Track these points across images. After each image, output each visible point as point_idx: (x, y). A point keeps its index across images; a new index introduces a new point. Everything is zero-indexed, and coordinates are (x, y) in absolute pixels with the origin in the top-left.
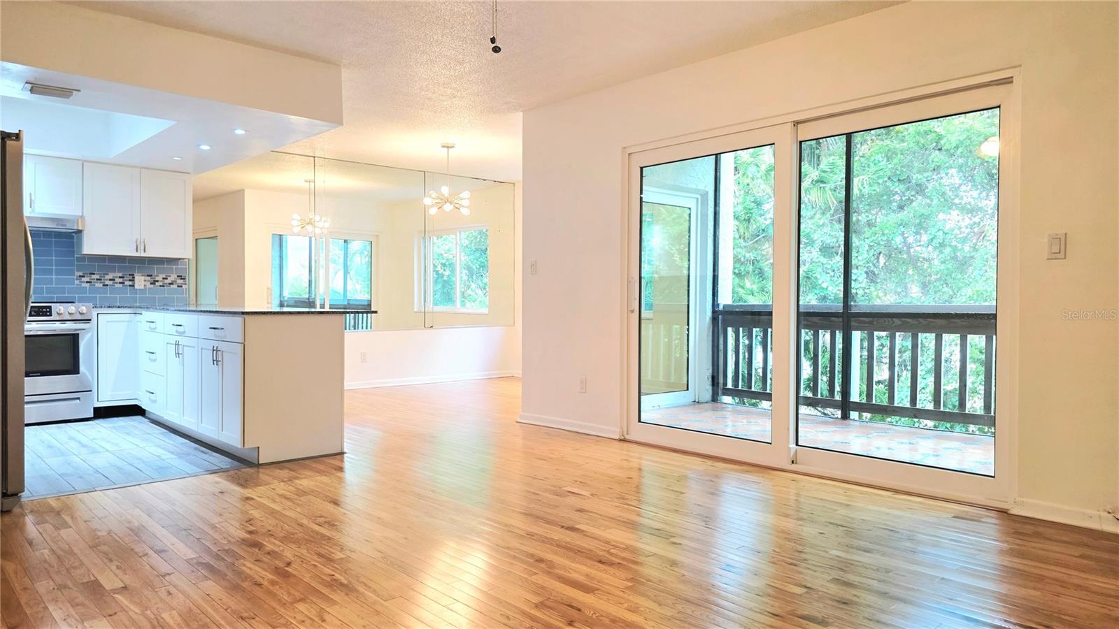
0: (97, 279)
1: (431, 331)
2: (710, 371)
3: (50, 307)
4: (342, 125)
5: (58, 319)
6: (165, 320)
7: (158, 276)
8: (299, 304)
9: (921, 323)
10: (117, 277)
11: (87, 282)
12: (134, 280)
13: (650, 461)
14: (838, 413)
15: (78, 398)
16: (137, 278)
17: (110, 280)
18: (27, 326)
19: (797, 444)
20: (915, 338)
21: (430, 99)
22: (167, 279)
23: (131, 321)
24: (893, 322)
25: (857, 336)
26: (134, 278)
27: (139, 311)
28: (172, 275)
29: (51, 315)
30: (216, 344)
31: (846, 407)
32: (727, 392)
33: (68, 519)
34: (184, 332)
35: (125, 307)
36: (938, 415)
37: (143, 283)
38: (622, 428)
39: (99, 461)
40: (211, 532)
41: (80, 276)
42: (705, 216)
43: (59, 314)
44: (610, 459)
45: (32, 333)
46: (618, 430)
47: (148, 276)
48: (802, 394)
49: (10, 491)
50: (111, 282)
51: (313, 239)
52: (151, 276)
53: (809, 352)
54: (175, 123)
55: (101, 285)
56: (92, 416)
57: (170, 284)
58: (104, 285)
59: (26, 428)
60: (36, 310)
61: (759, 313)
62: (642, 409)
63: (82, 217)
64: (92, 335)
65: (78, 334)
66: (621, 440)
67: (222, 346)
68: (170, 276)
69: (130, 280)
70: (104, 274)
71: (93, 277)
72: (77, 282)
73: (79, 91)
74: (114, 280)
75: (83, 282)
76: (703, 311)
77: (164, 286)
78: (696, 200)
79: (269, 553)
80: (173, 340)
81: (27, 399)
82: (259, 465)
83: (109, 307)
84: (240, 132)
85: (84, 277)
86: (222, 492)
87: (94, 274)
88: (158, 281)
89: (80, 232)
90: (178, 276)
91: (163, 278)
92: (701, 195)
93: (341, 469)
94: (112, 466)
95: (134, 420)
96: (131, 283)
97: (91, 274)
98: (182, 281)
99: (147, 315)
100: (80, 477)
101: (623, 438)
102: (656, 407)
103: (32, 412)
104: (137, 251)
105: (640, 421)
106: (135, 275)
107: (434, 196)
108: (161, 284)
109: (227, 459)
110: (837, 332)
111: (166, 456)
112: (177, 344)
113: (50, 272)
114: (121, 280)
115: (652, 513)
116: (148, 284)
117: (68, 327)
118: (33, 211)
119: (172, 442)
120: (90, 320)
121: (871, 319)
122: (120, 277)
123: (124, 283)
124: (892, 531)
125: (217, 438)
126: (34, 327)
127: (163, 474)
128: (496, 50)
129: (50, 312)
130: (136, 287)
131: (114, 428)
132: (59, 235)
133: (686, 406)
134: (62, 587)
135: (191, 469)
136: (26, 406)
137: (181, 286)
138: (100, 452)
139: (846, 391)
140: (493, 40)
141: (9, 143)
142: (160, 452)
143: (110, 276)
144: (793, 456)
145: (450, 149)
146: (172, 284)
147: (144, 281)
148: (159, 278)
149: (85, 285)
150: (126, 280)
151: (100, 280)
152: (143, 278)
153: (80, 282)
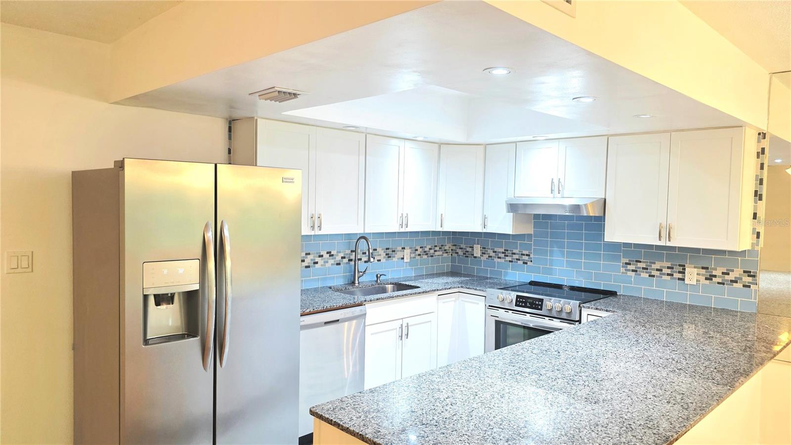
0: (643, 268)
3: (542, 300)
5: (547, 314)
7: (716, 269)
10: (664, 267)
11: (633, 271)
12: (684, 273)
16: (687, 270)
17: (657, 270)
22: (728, 274)
26: (684, 269)
28: (736, 270)
29: (541, 310)
37: (695, 277)
41: (627, 264)
43: (548, 309)
47: (703, 268)
50: (657, 273)
52: (707, 268)
55: (647, 275)
57: (732, 281)
58: (650, 276)
68: (733, 271)
69: (680, 272)
70: (650, 263)
71: (639, 265)
72: (622, 270)
74: (661, 270)
75: (629, 270)
77: (723, 284)
83: (597, 309)
85: (630, 264)
87: (640, 262)
88: (715, 276)
90: (745, 272)
91: (723, 273)
96: (680, 276)
97: (637, 261)
98: (750, 279)
104: (660, 240)
106: (686, 265)
113: (597, 257)
114: (669, 271)
116: (702, 279)
120: (577, 321)
122: (668, 268)
123: (672, 275)
129: (541, 305)
130: (687, 281)
137: (749, 287)
143: (657, 265)
146: (736, 282)
147: (698, 274)
148: (718, 272)
149: (630, 273)
150: (676, 272)
151: (647, 269)
152: (696, 271)
153: (626, 270)
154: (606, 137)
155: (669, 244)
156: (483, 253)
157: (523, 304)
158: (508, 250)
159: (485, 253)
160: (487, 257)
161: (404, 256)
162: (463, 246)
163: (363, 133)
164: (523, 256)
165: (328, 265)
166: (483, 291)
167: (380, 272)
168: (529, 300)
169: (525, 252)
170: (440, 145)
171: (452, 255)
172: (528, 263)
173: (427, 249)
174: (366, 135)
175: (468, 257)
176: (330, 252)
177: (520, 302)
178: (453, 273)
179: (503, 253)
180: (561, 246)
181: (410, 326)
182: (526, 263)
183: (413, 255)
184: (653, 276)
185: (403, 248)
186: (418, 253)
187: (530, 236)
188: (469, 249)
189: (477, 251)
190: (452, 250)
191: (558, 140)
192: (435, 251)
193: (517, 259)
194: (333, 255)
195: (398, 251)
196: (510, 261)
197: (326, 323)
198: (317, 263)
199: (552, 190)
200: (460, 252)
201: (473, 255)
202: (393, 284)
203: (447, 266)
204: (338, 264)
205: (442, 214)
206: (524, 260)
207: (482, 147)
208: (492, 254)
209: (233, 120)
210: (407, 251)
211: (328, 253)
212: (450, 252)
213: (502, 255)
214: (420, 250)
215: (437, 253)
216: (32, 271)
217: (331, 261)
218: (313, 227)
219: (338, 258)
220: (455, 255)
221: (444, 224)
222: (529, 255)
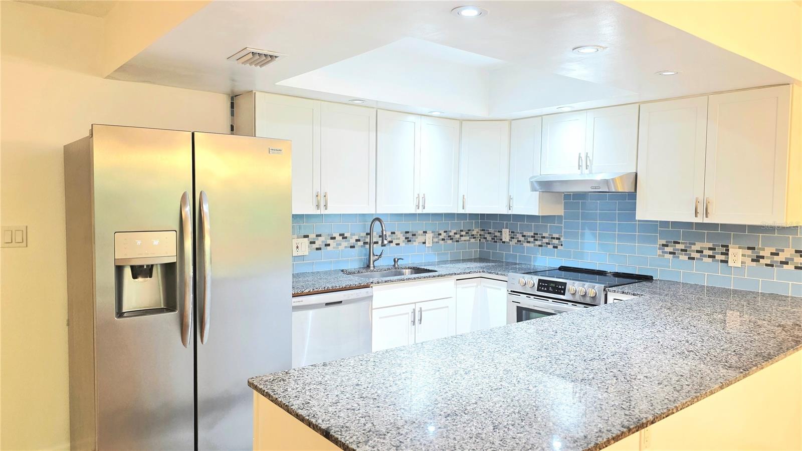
0: (682, 250)
3: (565, 284)
5: (571, 299)
7: (764, 250)
10: (705, 248)
11: (671, 253)
12: (727, 254)
16: (731, 251)
17: (698, 252)
22: (777, 254)
26: (728, 250)
28: (786, 249)
29: (564, 294)
37: (740, 258)
41: (664, 245)
43: (572, 294)
47: (749, 248)
50: (697, 255)
52: (753, 249)
55: (686, 258)
57: (782, 263)
60: (554, 285)
68: (783, 251)
69: (722, 254)
70: (690, 243)
71: (678, 246)
72: (659, 252)
74: (702, 252)
75: (666, 253)
77: (772, 266)
83: (623, 293)
85: (667, 246)
87: (679, 243)
88: (763, 257)
90: (797, 252)
91: (772, 254)
96: (723, 257)
97: (675, 242)
104: (696, 216)
106: (730, 245)
108: (769, 262)
113: (632, 238)
114: (711, 253)
116: (748, 261)
122: (710, 249)
123: (714, 257)
129: (564, 290)
130: (730, 263)
143: (697, 247)
146: (787, 263)
147: (743, 255)
148: (766, 253)
149: (668, 256)
150: (718, 253)
151: (686, 251)
152: (740, 252)
153: (663, 252)
154: (638, 105)
155: (706, 221)
156: (511, 238)
157: (545, 289)
158: (537, 234)
159: (513, 238)
160: (516, 242)
161: (425, 240)
162: (491, 230)
163: (373, 108)
164: (553, 240)
165: (340, 248)
166: (504, 275)
167: (397, 256)
168: (552, 285)
169: (555, 235)
170: (462, 121)
171: (480, 240)
172: (558, 247)
173: (452, 234)
174: (377, 111)
175: (496, 242)
176: (343, 234)
177: (542, 286)
178: (481, 260)
179: (532, 237)
180: (593, 228)
181: (423, 311)
182: (557, 247)
183: (436, 240)
184: (693, 259)
185: (425, 232)
186: (441, 237)
187: (560, 217)
188: (498, 234)
189: (506, 236)
190: (480, 235)
191: (586, 111)
192: (461, 236)
193: (547, 243)
194: (346, 238)
195: (419, 235)
196: (540, 246)
197: (327, 304)
198: (329, 245)
199: (579, 166)
200: (489, 238)
201: (501, 240)
202: (411, 268)
203: (475, 251)
204: (352, 247)
205: (464, 196)
206: (554, 243)
207: (507, 123)
208: (522, 239)
209: (236, 96)
210: (429, 236)
211: (340, 235)
212: (478, 238)
213: (532, 240)
214: (444, 235)
215: (463, 238)
216: (27, 246)
217: (345, 244)
218: (318, 206)
219: (353, 241)
220: (483, 240)
221: (467, 206)
222: (558, 239)
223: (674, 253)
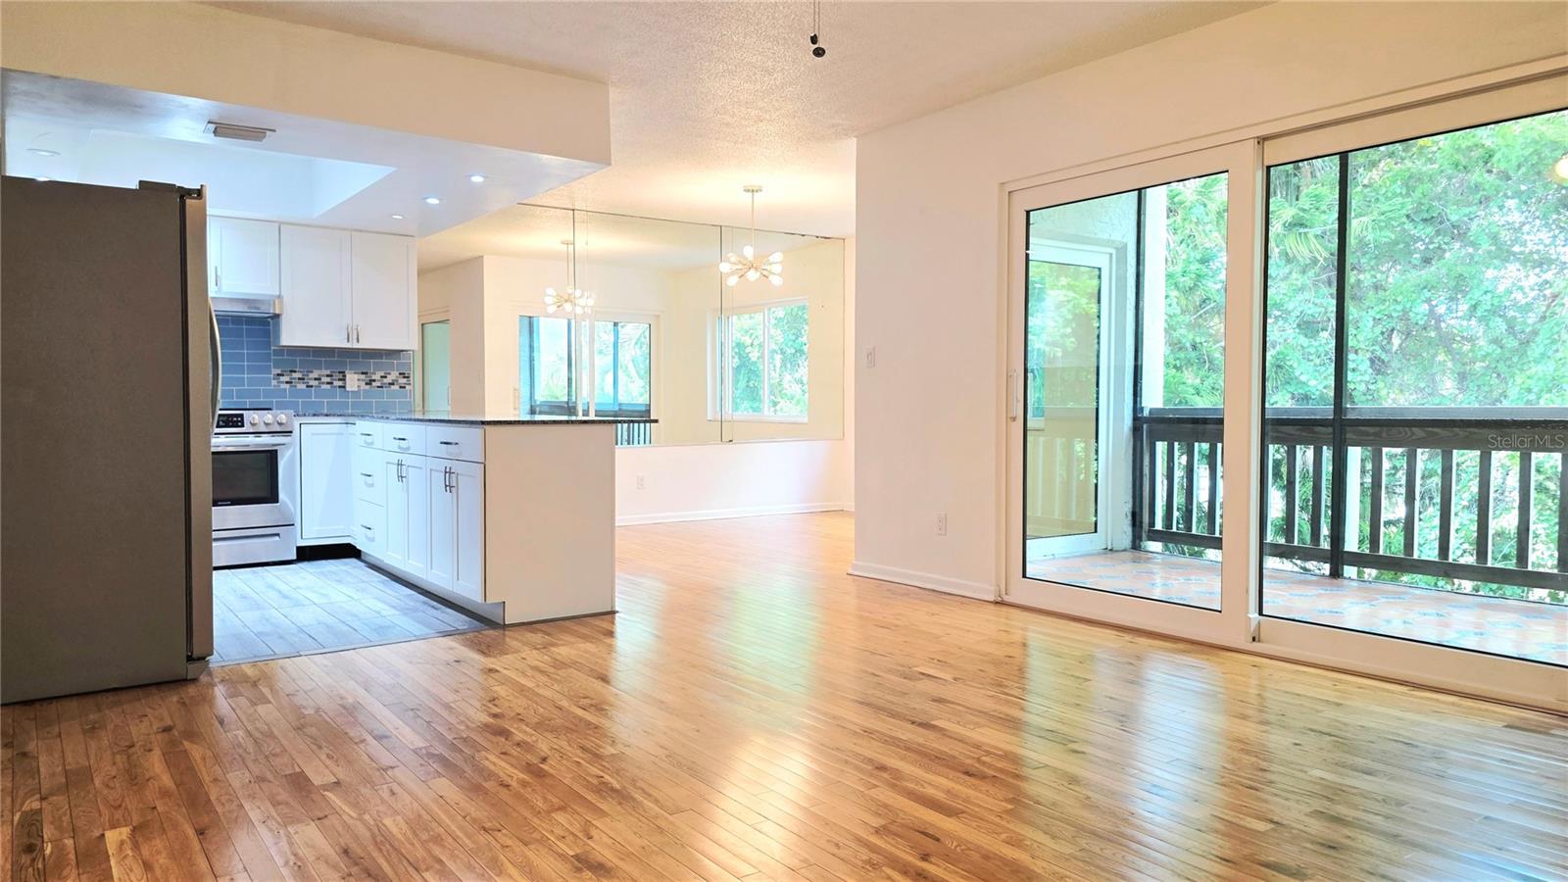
0: (299, 379)
1: (730, 445)
2: (1130, 505)
3: (242, 416)
4: (610, 165)
5: (251, 431)
6: (383, 432)
7: (375, 374)
8: (556, 410)
9: (1458, 434)
10: (323, 376)
11: (287, 382)
12: (344, 380)
13: (1039, 634)
14: (1326, 568)
15: (278, 535)
16: (348, 376)
17: (315, 379)
18: (214, 441)
19: (1261, 614)
20: (1447, 458)
21: (728, 124)
22: (386, 377)
23: (342, 434)
24: (1413, 434)
25: (1355, 455)
26: (345, 376)
27: (351, 420)
28: (392, 373)
29: (243, 426)
30: (448, 464)
31: (1337, 558)
32: (1155, 536)
33: (266, 691)
34: (408, 448)
35: (334, 415)
36: (1482, 573)
37: (357, 383)
38: (998, 586)
39: (306, 617)
40: (445, 713)
41: (278, 375)
42: (1122, 279)
43: (253, 425)
44: (979, 630)
45: (220, 449)
46: (993, 588)
47: (363, 373)
48: (1269, 538)
49: (196, 654)
50: (316, 383)
51: (573, 322)
53: (1281, 478)
54: (393, 169)
55: (304, 386)
56: (295, 558)
57: (390, 384)
58: (307, 386)
59: (214, 572)
60: (225, 419)
61: (1205, 421)
62: (1028, 559)
63: (279, 297)
64: (294, 452)
65: (276, 451)
66: (997, 603)
67: (456, 467)
68: (390, 374)
69: (340, 380)
71: (295, 375)
72: (274, 382)
73: (274, 131)
74: (320, 379)
75: (282, 382)
76: (1119, 418)
77: (382, 387)
78: (1108, 256)
79: (518, 744)
80: (395, 458)
81: (215, 535)
82: (505, 627)
84: (477, 179)
85: (283, 375)
86: (458, 661)
87: (295, 372)
88: (374, 381)
89: (277, 316)
90: (400, 374)
91: (382, 377)
92: (1117, 249)
93: (611, 634)
94: (319, 623)
95: (346, 564)
96: (341, 383)
97: (291, 371)
98: (405, 380)
99: (363, 425)
100: (281, 637)
101: (999, 599)
102: (1047, 555)
103: (221, 553)
104: (348, 341)
105: (1024, 576)
106: (347, 372)
107: (733, 259)
108: (379, 384)
109: (463, 616)
110: (1325, 448)
111: (387, 611)
112: (400, 464)
113: (241, 370)
114: (329, 379)
115: (1042, 706)
116: (364, 386)
117: (265, 441)
118: (220, 290)
119: (396, 594)
120: (291, 432)
121: (1377, 429)
122: (328, 376)
123: (332, 383)
124: (1406, 744)
125: (451, 589)
126: (224, 441)
127: (383, 635)
128: (819, 52)
129: (242, 421)
130: (348, 389)
131: (322, 573)
132: (250, 321)
133: (1093, 555)
134: (261, 779)
135: (417, 629)
136: (214, 544)
137: (404, 387)
138: (303, 605)
139: (1337, 537)
140: (814, 40)
141: (189, 202)
142: (380, 606)
143: (315, 375)
144: (1254, 631)
145: (755, 194)
146: (393, 384)
147: (358, 380)
148: (377, 377)
149: (283, 386)
150: (335, 380)
151: (303, 379)
152: (356, 376)
153: (278, 383)
154: (277, 225)
155: (356, 346)
223: (291, 383)
